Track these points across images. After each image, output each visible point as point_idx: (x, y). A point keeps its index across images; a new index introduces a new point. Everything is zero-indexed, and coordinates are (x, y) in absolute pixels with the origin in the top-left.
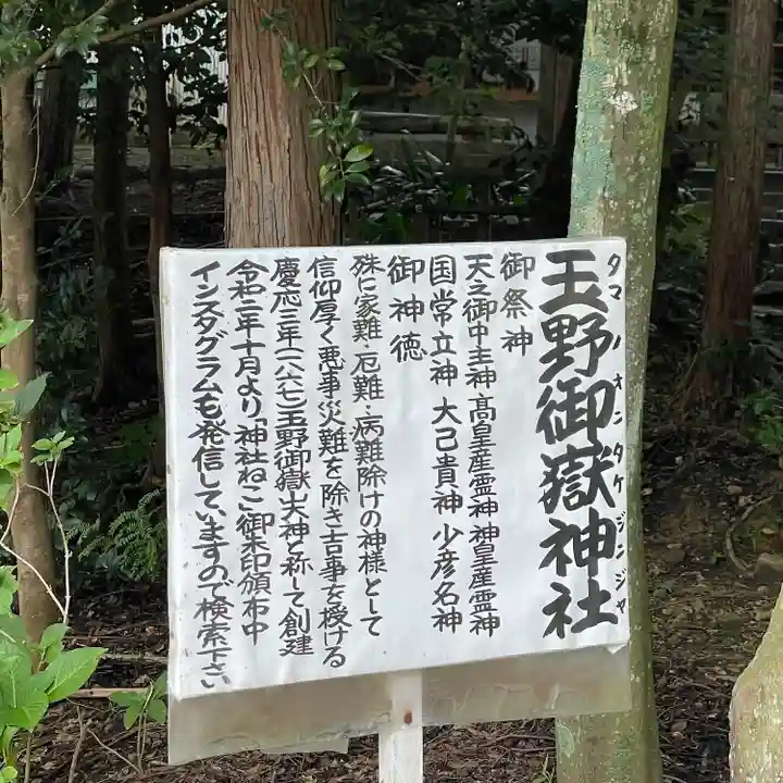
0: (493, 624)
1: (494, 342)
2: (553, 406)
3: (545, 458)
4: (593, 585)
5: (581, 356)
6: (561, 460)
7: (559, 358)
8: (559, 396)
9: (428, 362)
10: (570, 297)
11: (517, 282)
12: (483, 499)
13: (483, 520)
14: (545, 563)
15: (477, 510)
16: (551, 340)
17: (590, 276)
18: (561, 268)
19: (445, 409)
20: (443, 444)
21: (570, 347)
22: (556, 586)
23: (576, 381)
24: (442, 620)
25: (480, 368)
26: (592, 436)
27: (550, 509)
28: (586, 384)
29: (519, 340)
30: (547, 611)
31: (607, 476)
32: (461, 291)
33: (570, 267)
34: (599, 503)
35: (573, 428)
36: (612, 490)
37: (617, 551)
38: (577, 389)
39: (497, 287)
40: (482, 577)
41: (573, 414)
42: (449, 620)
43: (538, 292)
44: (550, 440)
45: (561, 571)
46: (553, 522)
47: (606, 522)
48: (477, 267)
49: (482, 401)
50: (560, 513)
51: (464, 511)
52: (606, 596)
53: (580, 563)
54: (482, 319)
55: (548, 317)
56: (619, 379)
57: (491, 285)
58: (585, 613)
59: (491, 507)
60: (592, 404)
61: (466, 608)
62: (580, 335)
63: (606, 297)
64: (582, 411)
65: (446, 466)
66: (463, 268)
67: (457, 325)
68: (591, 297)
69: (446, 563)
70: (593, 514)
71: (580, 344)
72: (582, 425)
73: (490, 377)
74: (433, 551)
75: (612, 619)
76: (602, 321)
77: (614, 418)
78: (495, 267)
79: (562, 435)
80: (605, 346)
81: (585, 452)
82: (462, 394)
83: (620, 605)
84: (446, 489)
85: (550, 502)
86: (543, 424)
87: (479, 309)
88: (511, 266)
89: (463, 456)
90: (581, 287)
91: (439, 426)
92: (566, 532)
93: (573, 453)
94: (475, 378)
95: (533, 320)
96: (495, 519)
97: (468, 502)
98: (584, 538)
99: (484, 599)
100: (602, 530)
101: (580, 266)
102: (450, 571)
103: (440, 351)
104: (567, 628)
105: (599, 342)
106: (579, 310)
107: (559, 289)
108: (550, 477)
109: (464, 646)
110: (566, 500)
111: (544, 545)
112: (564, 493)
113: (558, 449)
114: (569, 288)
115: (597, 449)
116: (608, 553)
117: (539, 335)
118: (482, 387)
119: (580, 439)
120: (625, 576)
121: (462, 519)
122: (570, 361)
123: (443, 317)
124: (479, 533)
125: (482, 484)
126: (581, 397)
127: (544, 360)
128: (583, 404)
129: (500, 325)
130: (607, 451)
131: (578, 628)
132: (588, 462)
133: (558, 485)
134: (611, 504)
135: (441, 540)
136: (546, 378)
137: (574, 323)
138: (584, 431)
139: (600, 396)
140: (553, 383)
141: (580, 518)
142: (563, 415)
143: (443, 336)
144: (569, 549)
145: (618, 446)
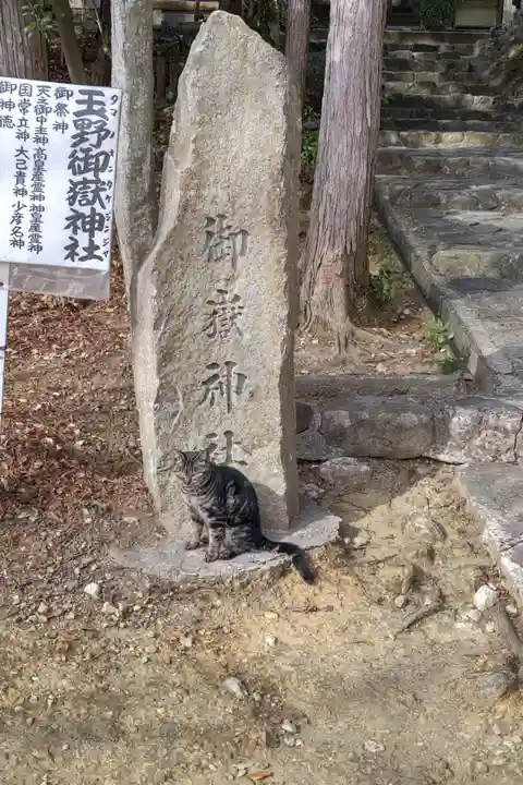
0: (39, 249)
1: (48, 125)
2: (77, 158)
3: (71, 181)
4: (91, 242)
5: (93, 139)
6: (80, 183)
7: (81, 138)
8: (81, 155)
9: (15, 129)
10: (90, 111)
11: (64, 100)
12: (37, 194)
13: (37, 203)
14: (67, 227)
15: (34, 198)
16: (77, 128)
17: (102, 103)
18: (86, 97)
19: (22, 151)
20: (19, 166)
21: (88, 133)
22: (71, 238)
23: (90, 150)
24: (14, 243)
25: (41, 136)
26: (96, 175)
27: (71, 204)
28: (94, 152)
29: (62, 127)
30: (66, 248)
31: (103, 195)
32: (34, 100)
33: (90, 98)
34: (97, 206)
35: (87, 170)
36: (105, 202)
37: (105, 229)
38: (91, 153)
39: (52, 102)
40: (35, 227)
41: (86, 164)
42: (17, 243)
43: (72, 106)
44: (74, 174)
45: (75, 232)
46: (72, 210)
47: (99, 214)
48: (43, 91)
49: (40, 151)
50: (76, 206)
51: (27, 198)
52: (98, 248)
53: (85, 230)
54: (44, 115)
55: (75, 118)
56: (112, 152)
57: (49, 100)
58: (85, 254)
59: (41, 198)
60: (98, 160)
61: (27, 240)
62: (93, 129)
63: (108, 113)
64: (92, 164)
65: (20, 176)
66: (36, 91)
67: (31, 116)
68: (101, 113)
69: (17, 218)
70: (93, 210)
71: (92, 133)
72: (90, 170)
73: (45, 141)
74: (12, 212)
75: (100, 258)
76: (105, 124)
77: (109, 169)
78: (52, 92)
79: (81, 173)
80: (106, 135)
81: (92, 182)
82: (31, 147)
83: (105, 253)
84: (20, 186)
85: (72, 201)
86: (71, 166)
87: (43, 109)
88: (60, 94)
89: (29, 174)
90: (96, 107)
91: (20, 157)
92: (78, 216)
93: (85, 181)
94: (37, 140)
95: (69, 119)
96: (43, 203)
97: (29, 193)
98: (87, 219)
99: (35, 238)
100: (97, 218)
101: (96, 98)
102: (19, 222)
103: (21, 125)
104: (76, 258)
105: (103, 133)
106: (94, 118)
107: (84, 107)
108: (71, 190)
109: (23, 255)
110: (80, 201)
111: (67, 219)
112: (79, 198)
113: (79, 178)
114: (90, 107)
115: (98, 181)
116: (100, 229)
117: (71, 126)
118: (41, 145)
119: (90, 176)
120: (109, 241)
121: (27, 200)
122: (87, 140)
123: (24, 111)
124: (34, 207)
125: (38, 186)
126: (92, 156)
127: (74, 137)
128: (94, 161)
129: (52, 118)
130: (104, 183)
131: (82, 259)
132: (93, 186)
133: (76, 194)
134: (104, 207)
135: (16, 208)
136: (74, 145)
137: (91, 123)
138: (92, 173)
139: (102, 158)
140: (78, 149)
141: (86, 210)
142: (82, 164)
143: (23, 119)
144: (79, 223)
145: (109, 182)
